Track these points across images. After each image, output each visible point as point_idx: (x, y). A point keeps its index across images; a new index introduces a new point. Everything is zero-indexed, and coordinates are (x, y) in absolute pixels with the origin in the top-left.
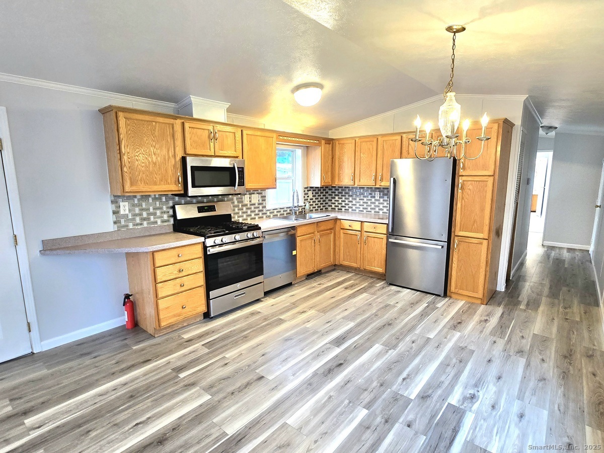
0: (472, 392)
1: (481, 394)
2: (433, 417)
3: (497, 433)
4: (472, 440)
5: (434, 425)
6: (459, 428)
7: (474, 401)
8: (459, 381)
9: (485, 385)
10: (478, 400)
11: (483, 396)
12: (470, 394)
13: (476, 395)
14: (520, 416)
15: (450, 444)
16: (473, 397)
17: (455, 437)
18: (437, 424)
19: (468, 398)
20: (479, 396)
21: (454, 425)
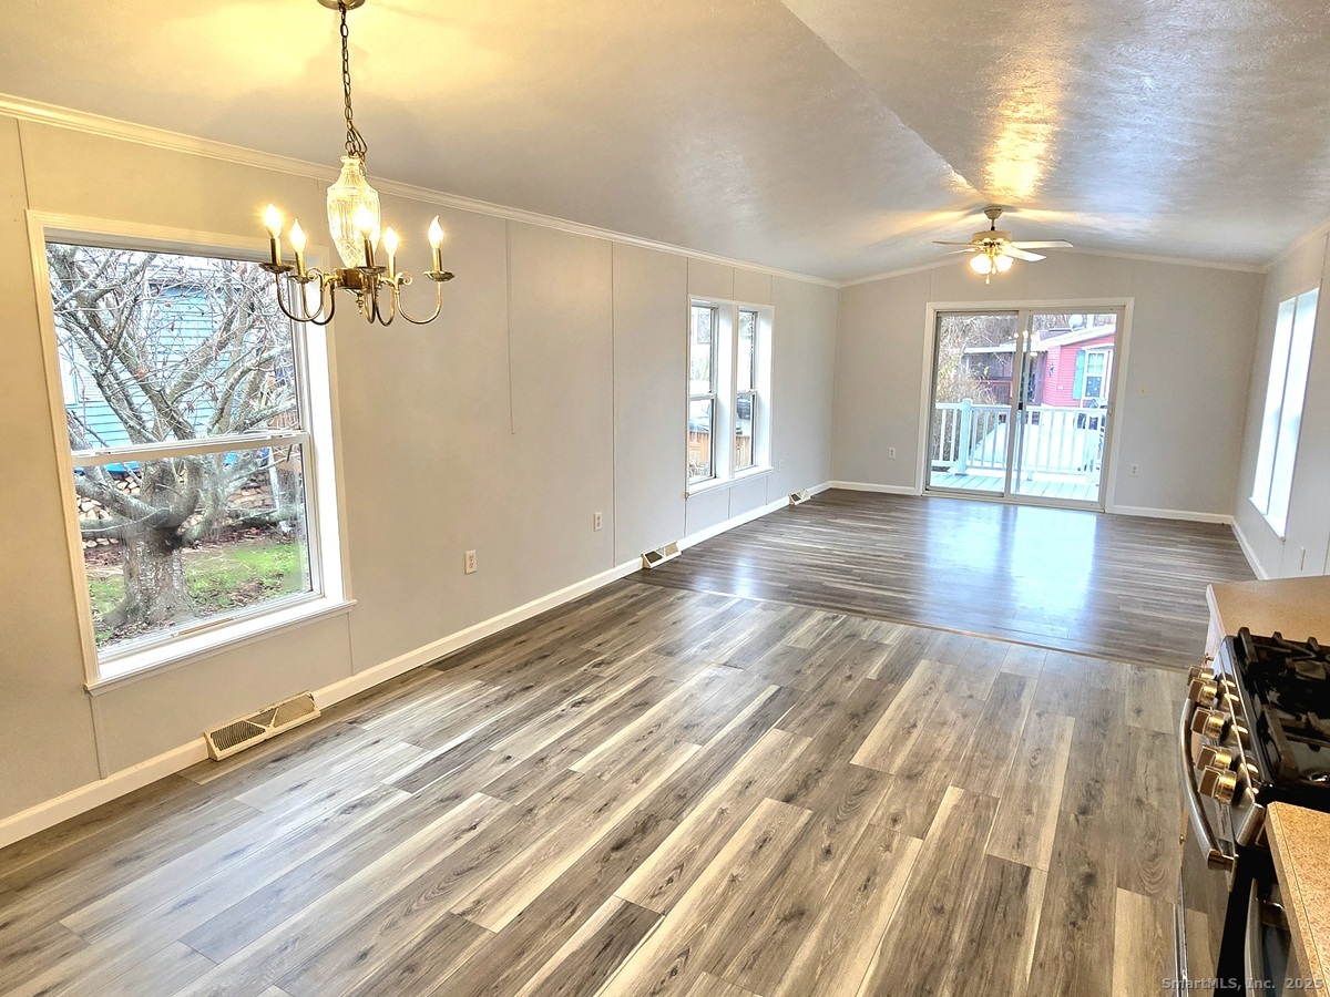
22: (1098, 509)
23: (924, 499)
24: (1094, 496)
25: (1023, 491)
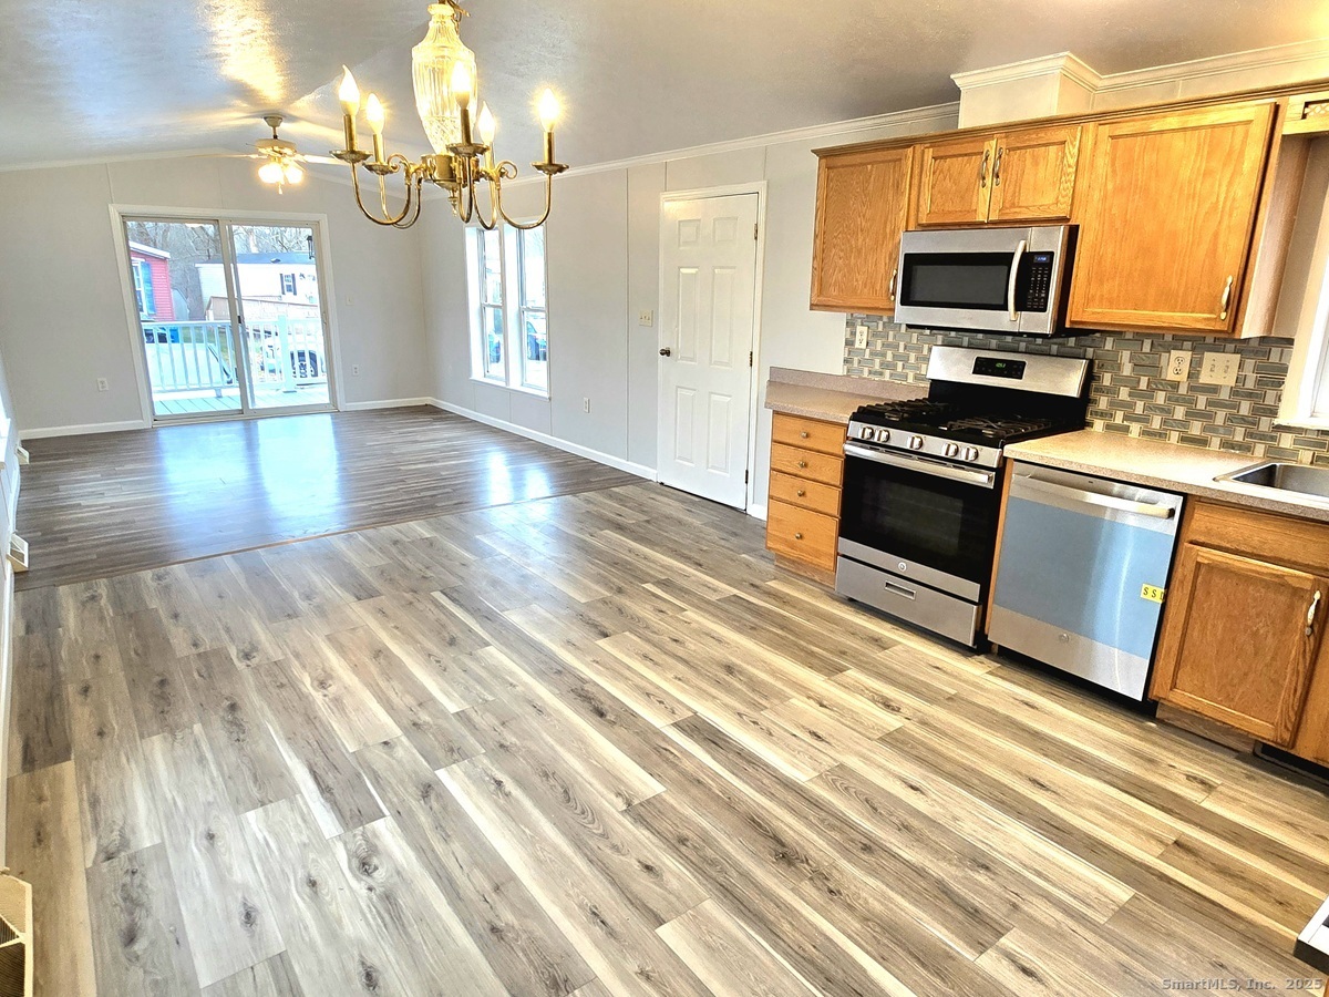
0: (380, 875)
1: (360, 888)
2: (376, 779)
3: (268, 844)
4: (292, 801)
5: (362, 772)
6: (326, 799)
7: (355, 863)
8: (427, 874)
9: (374, 919)
10: (350, 868)
11: (350, 887)
12: (376, 868)
13: (364, 877)
14: (253, 914)
15: (315, 772)
16: (365, 866)
17: (318, 784)
18: (358, 776)
19: (370, 856)
20: (359, 880)
21: (337, 795)
22: (333, 410)
23: (153, 430)
24: (326, 399)
25: (260, 404)
